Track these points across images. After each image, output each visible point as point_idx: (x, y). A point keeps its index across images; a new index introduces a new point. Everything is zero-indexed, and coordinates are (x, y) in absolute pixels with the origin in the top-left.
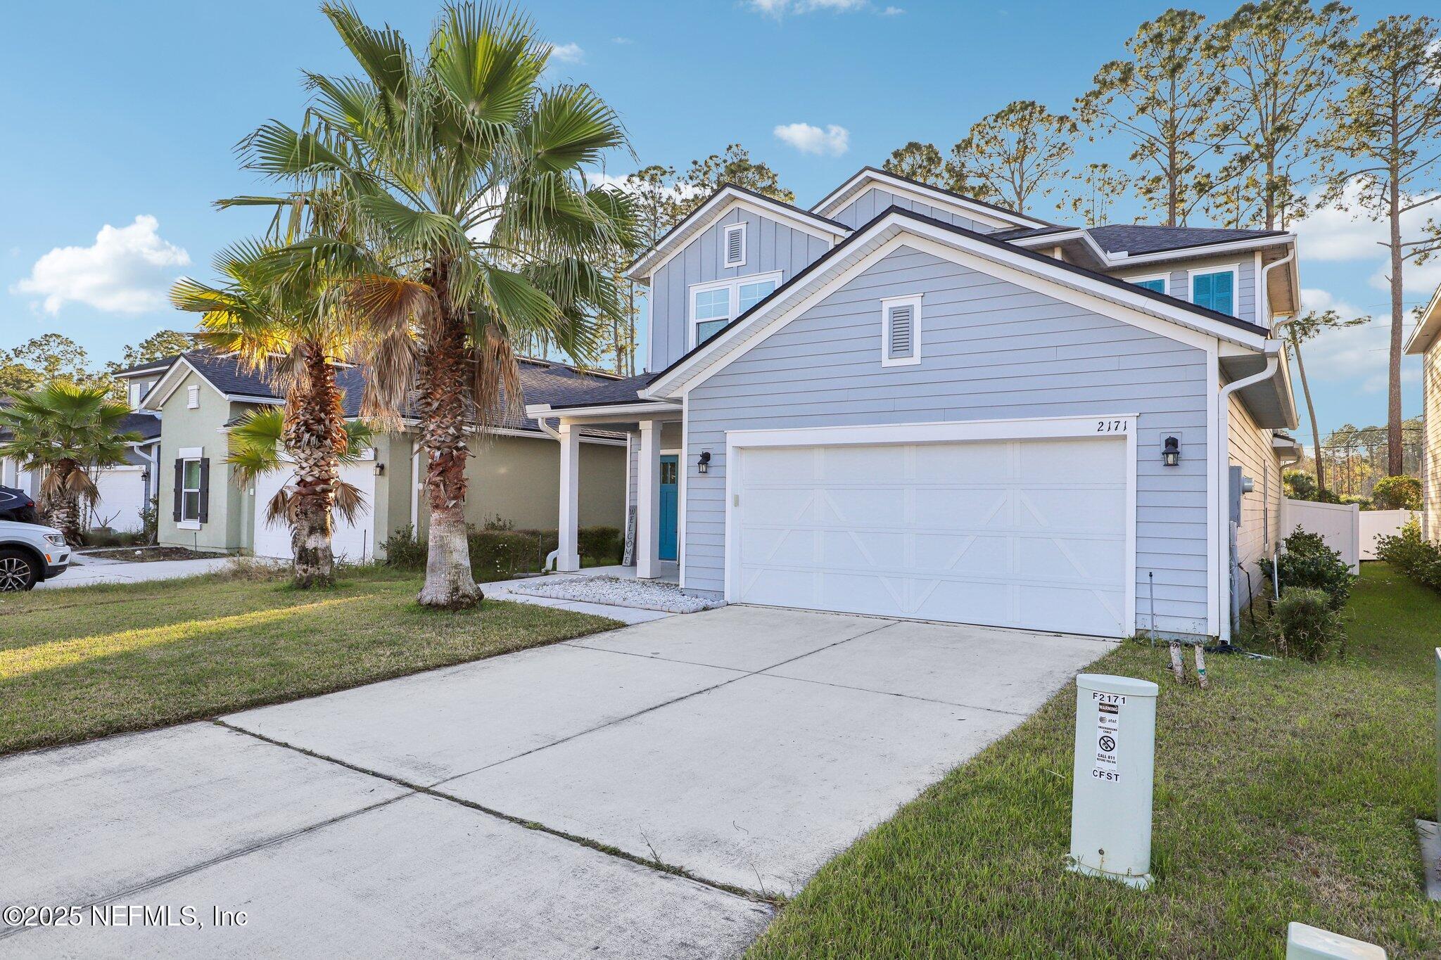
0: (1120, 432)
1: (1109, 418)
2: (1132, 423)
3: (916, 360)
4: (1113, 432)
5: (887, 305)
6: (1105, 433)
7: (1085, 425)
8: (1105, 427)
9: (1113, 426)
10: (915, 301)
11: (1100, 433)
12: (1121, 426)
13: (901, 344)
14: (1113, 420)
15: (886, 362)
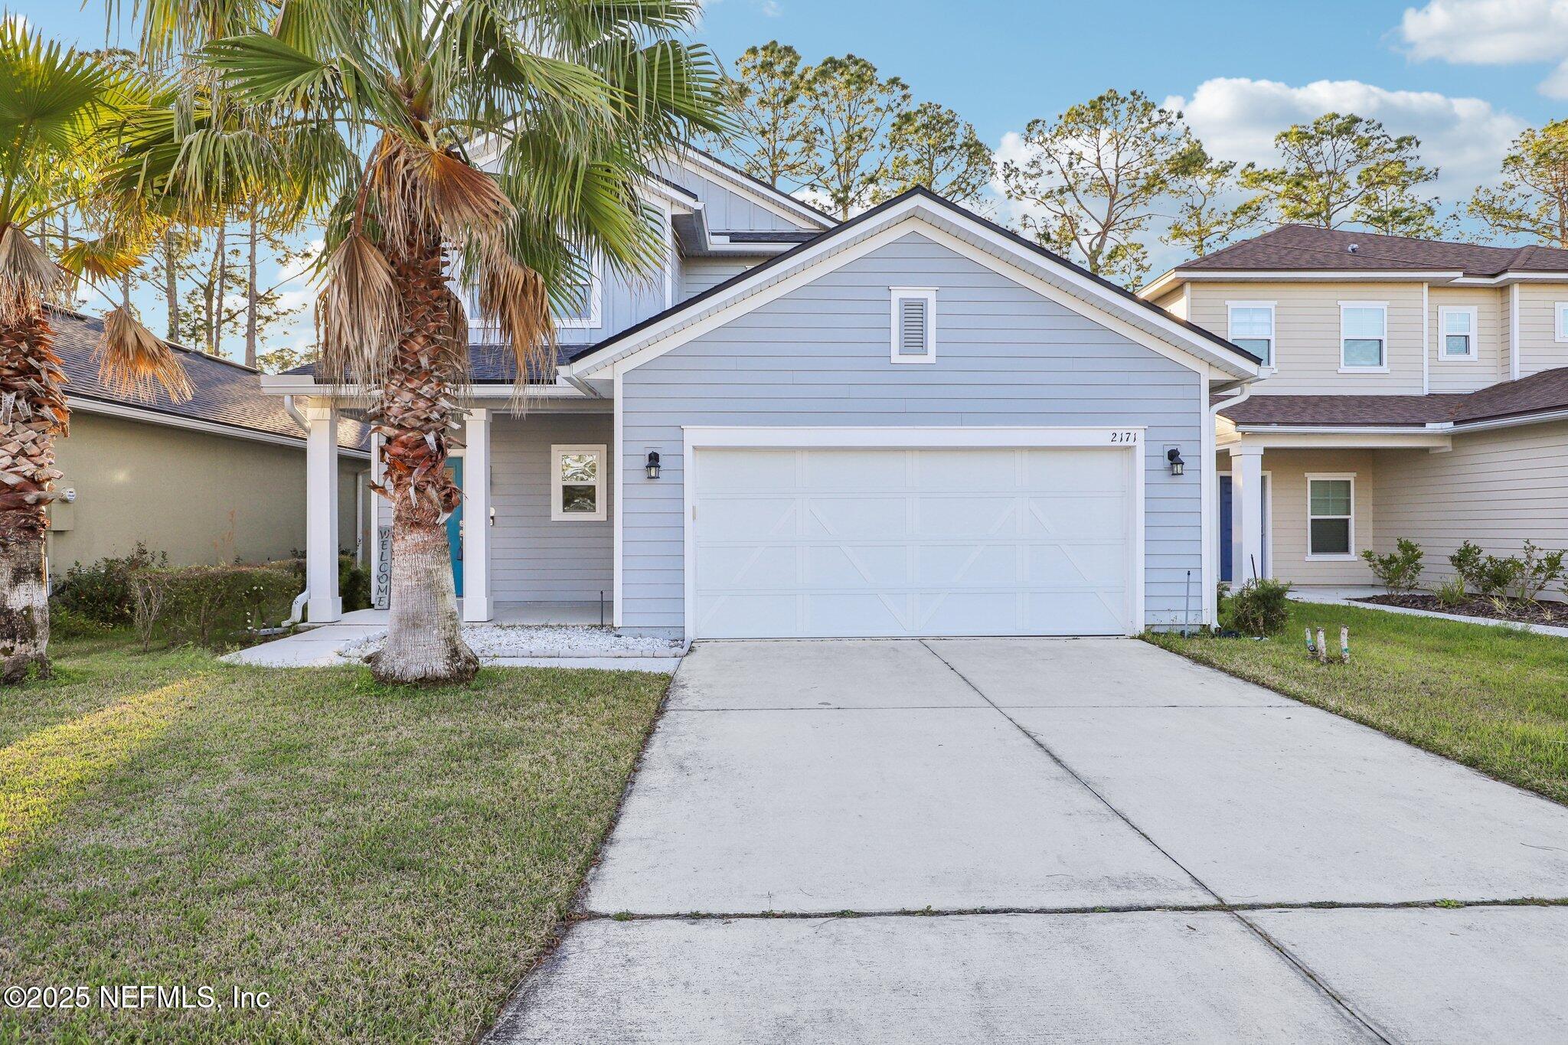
0: (1130, 443)
1: (1121, 430)
2: (1141, 436)
3: (931, 358)
4: (1124, 443)
5: (898, 294)
6: (1117, 443)
7: (1099, 436)
8: (1118, 438)
9: (1125, 437)
10: (929, 295)
11: (1114, 444)
12: (1132, 438)
13: (914, 339)
14: (1124, 432)
15: (896, 358)
